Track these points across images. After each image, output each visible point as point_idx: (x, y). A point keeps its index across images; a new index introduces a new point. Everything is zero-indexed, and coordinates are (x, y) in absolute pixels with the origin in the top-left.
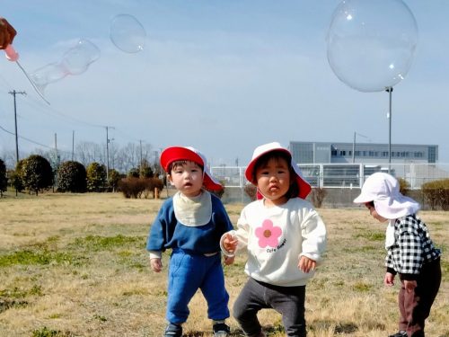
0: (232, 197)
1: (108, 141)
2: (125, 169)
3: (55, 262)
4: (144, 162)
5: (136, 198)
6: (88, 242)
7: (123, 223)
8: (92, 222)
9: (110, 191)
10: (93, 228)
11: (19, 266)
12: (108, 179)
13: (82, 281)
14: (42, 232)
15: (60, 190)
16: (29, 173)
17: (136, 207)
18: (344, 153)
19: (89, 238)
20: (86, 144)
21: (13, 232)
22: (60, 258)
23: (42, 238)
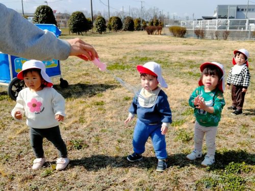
0: (189, 34)
1: (142, 7)
2: (148, 19)
3: (126, 69)
4: (156, 16)
5: (152, 34)
6: (136, 59)
7: (147, 49)
8: (137, 49)
9: (142, 30)
10: (137, 52)
11: (116, 70)
12: (142, 25)
13: (135, 78)
14: (121, 54)
15: (124, 30)
16: (114, 24)
17: (152, 39)
18: (243, 10)
19: (136, 57)
20: (134, 9)
21: (112, 53)
22: (128, 67)
23: (121, 57)
